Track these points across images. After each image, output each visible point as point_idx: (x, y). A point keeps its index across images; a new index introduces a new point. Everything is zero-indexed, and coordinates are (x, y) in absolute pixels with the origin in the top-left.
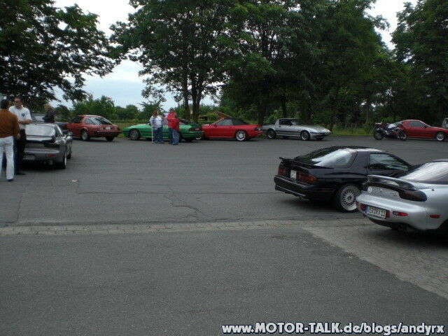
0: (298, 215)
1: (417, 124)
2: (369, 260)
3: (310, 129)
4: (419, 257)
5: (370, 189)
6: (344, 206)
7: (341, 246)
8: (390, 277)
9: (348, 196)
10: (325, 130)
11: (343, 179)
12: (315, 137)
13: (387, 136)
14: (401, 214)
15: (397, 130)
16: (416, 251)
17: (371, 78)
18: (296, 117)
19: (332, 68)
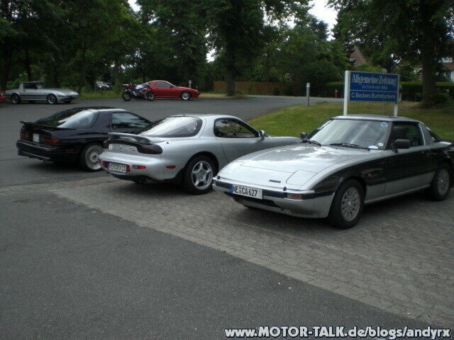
0: (44, 178)
1: (164, 84)
2: (112, 212)
3: (56, 93)
4: (159, 205)
5: (111, 146)
6: (89, 166)
7: (85, 203)
8: (131, 225)
9: (93, 155)
10: (73, 93)
11: (87, 139)
12: (63, 100)
13: (135, 97)
14: (140, 167)
15: (145, 91)
16: (156, 200)
17: (118, 39)
18: (42, 80)
19: (76, 29)
